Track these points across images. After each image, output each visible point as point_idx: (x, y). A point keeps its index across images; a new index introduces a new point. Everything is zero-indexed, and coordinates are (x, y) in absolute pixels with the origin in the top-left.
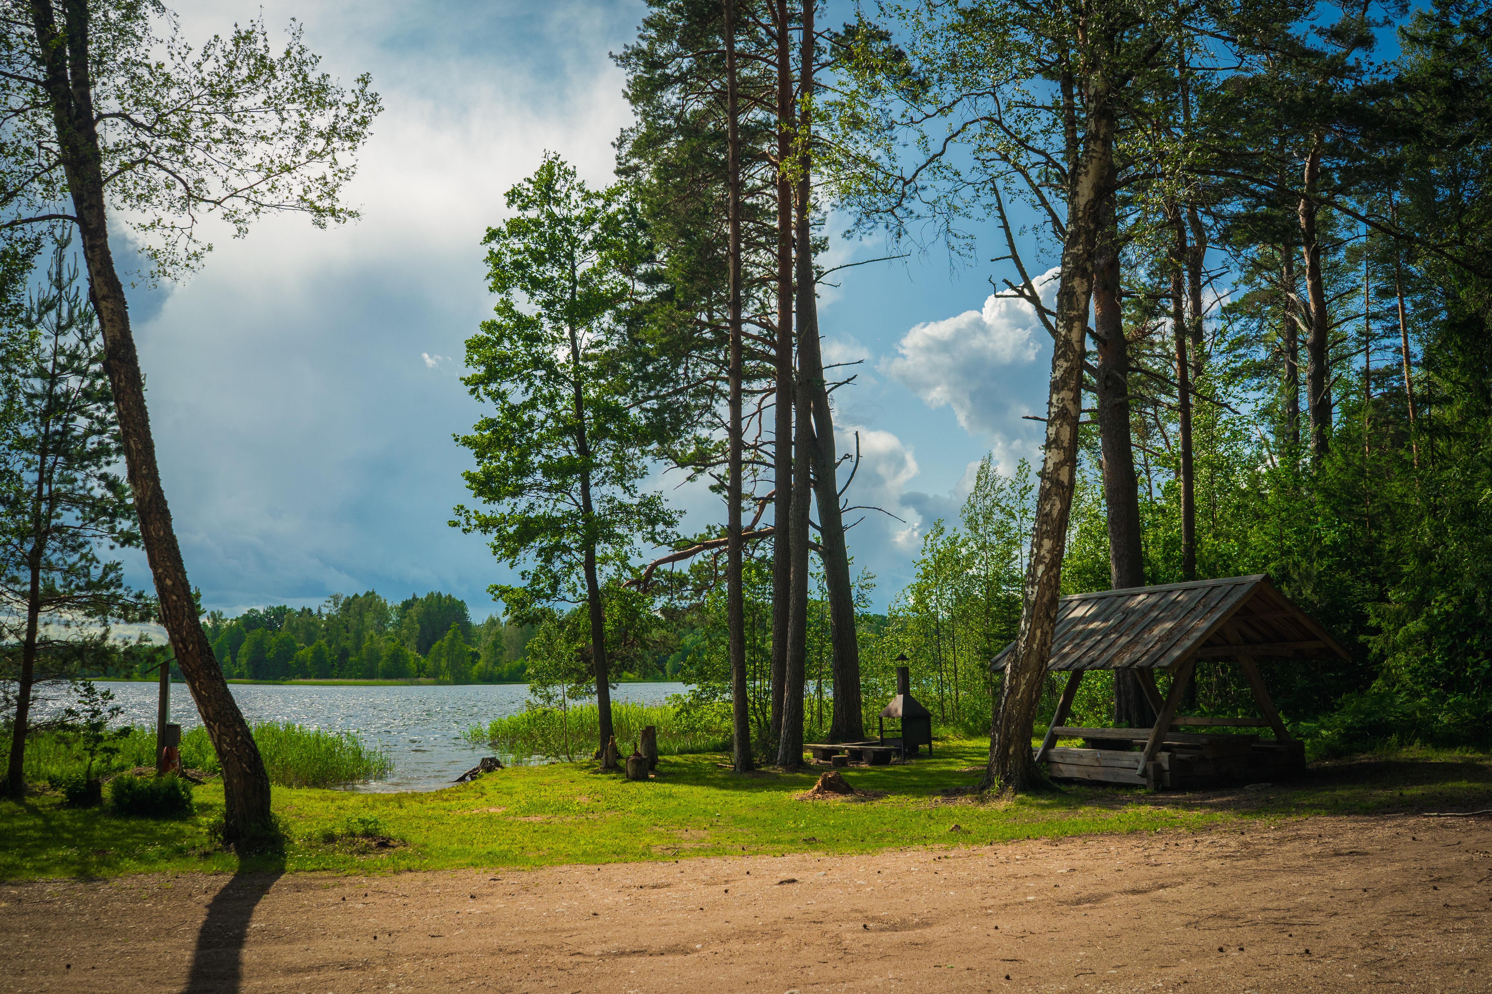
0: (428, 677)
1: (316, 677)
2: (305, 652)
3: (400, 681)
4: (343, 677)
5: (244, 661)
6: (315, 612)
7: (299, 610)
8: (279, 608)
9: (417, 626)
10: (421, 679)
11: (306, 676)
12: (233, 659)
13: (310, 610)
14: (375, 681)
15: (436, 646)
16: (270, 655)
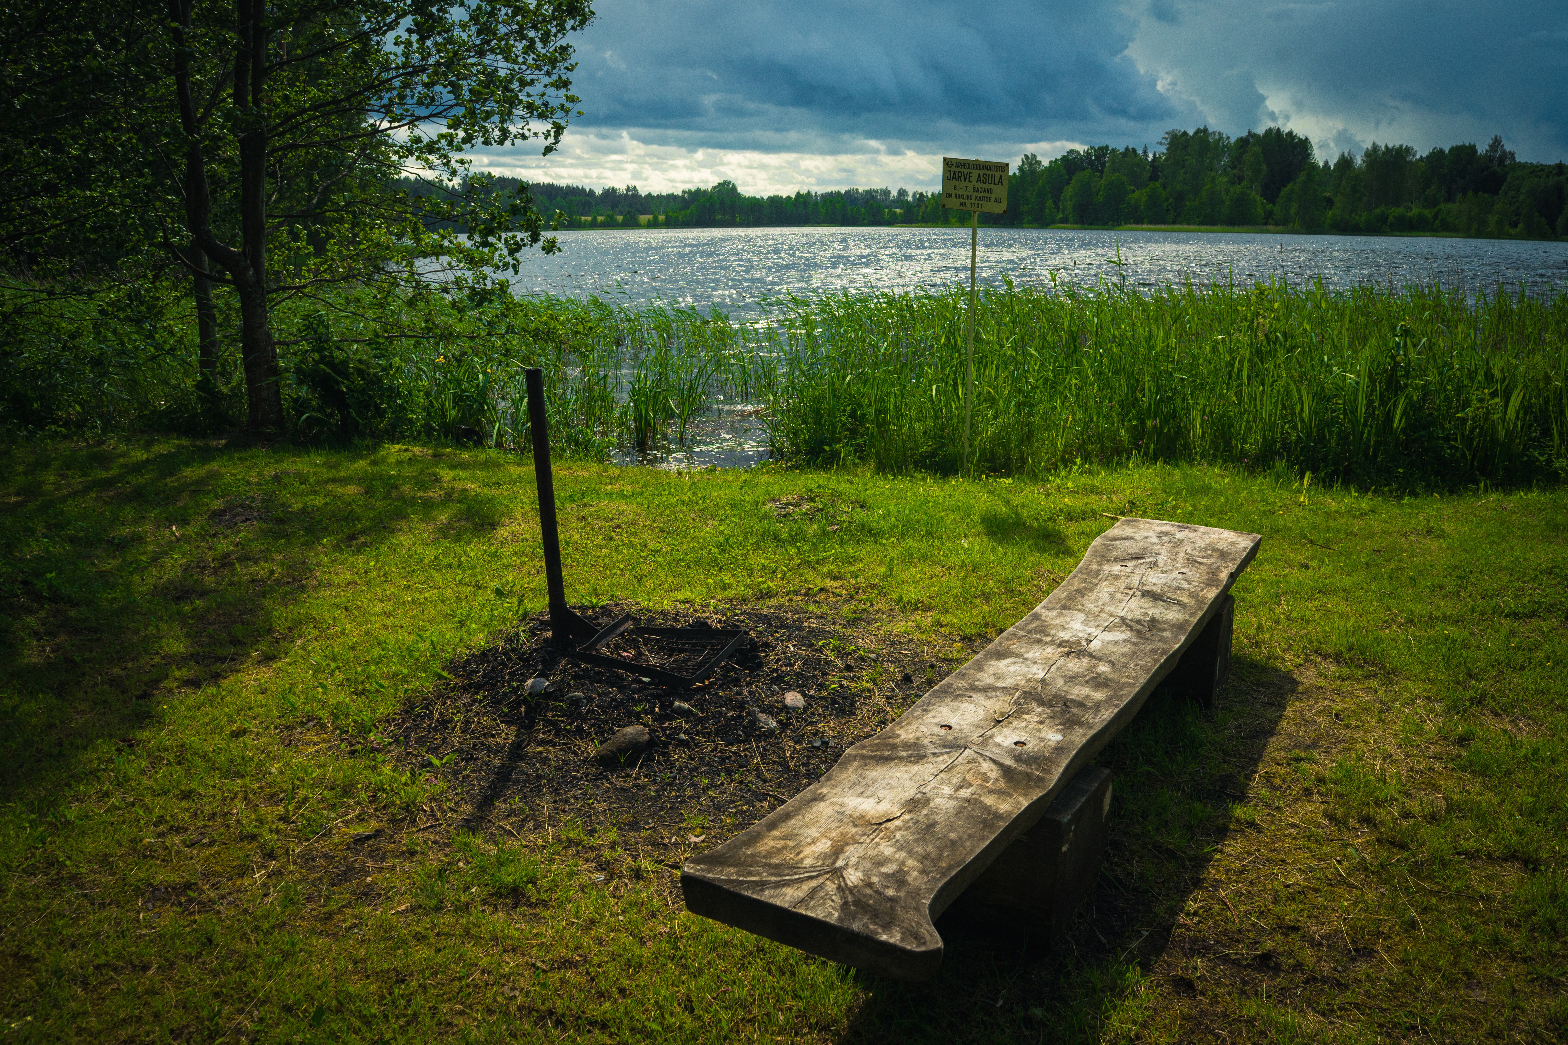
0: (1276, 224)
1: (1150, 223)
2: (1139, 196)
3: (1245, 228)
4: (1181, 223)
5: (1069, 205)
6: (1140, 152)
7: (1122, 150)
8: (1101, 149)
9: (1264, 167)
10: (1270, 227)
11: (1139, 221)
12: (1056, 203)
13: (1134, 150)
14: (1215, 228)
15: (1285, 191)
16: (1099, 198)
